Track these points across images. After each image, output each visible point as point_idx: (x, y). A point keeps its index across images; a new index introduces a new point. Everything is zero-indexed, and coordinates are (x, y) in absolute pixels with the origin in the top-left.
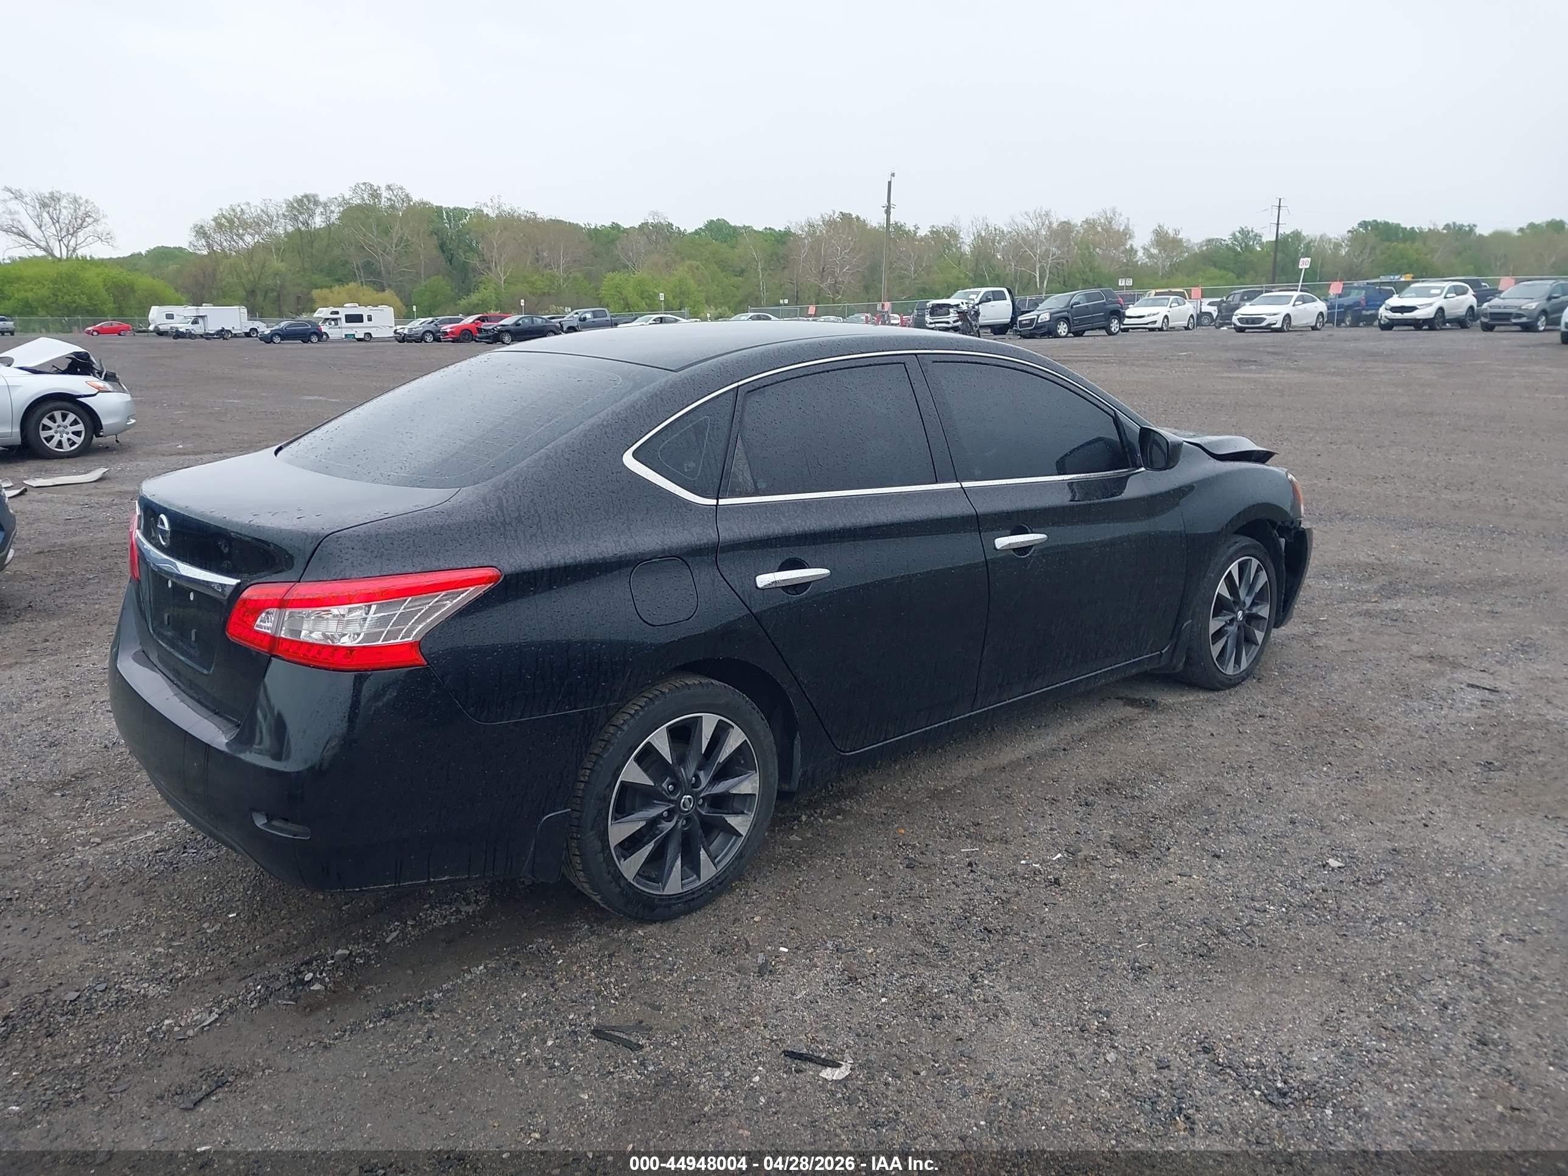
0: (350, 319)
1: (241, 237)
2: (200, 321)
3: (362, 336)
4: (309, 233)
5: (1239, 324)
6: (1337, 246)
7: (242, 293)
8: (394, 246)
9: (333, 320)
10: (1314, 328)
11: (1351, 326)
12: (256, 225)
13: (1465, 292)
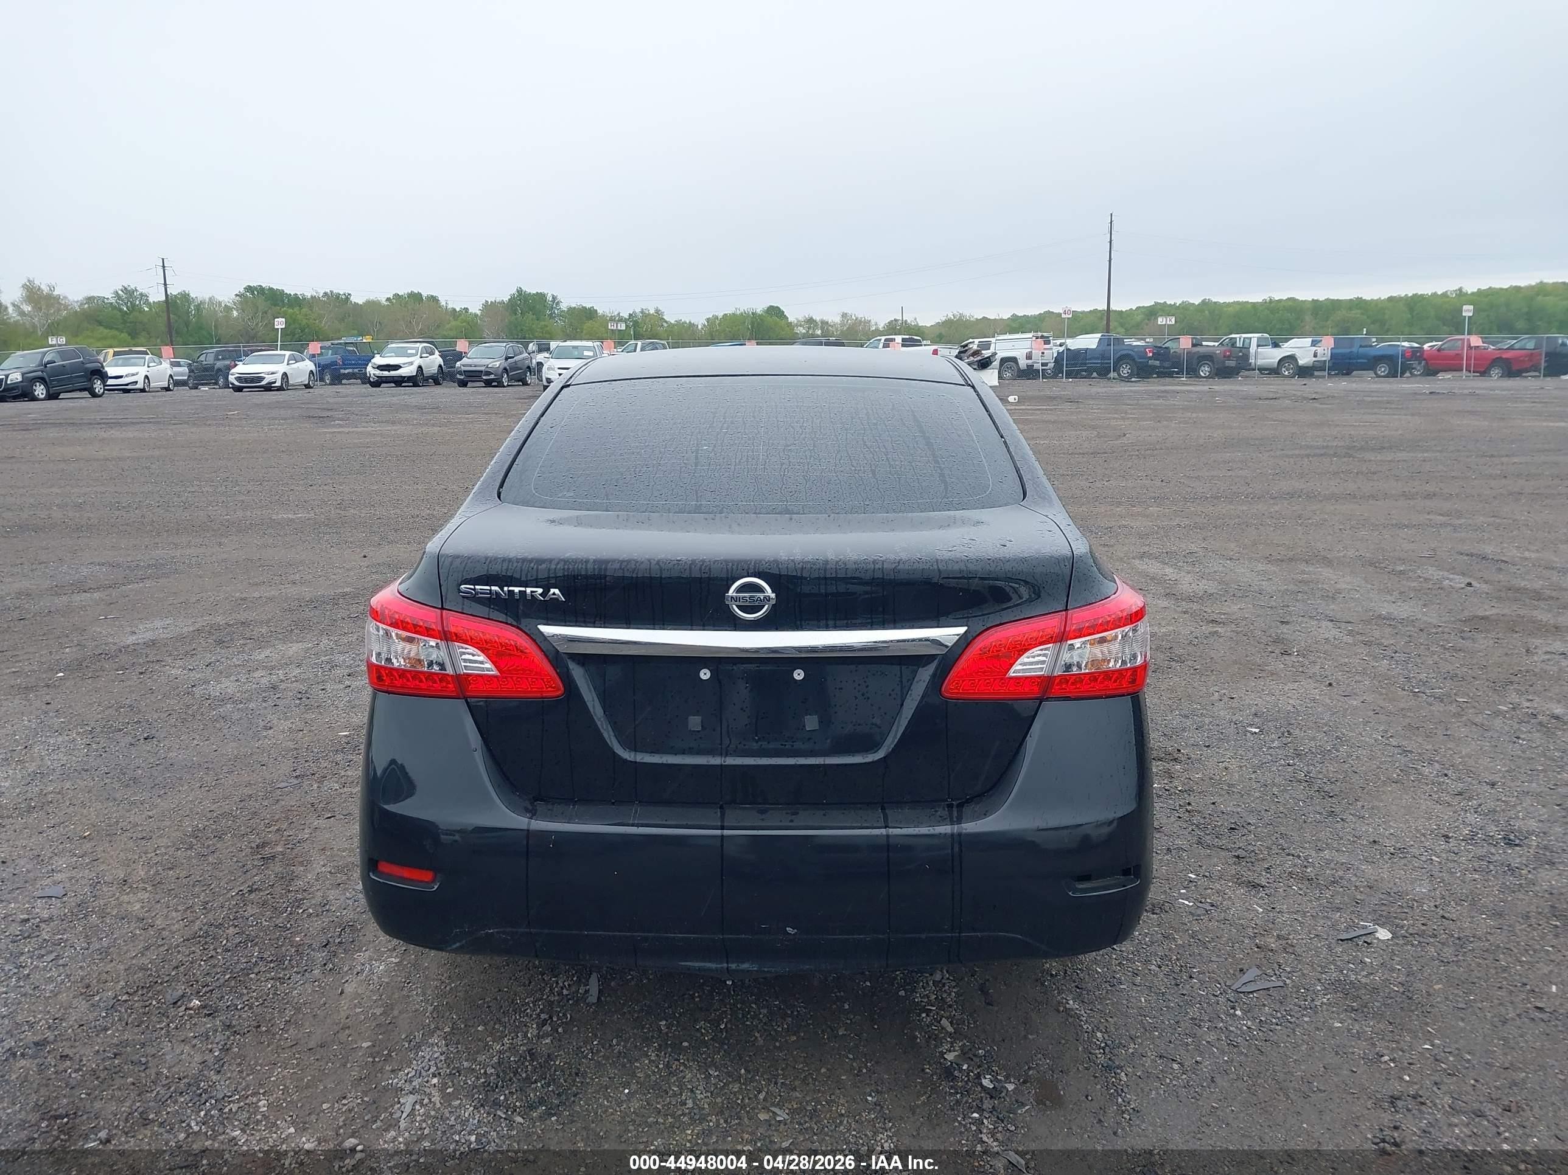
5: (237, 383)
6: (228, 309)
10: (307, 386)
11: (331, 384)
13: (432, 353)
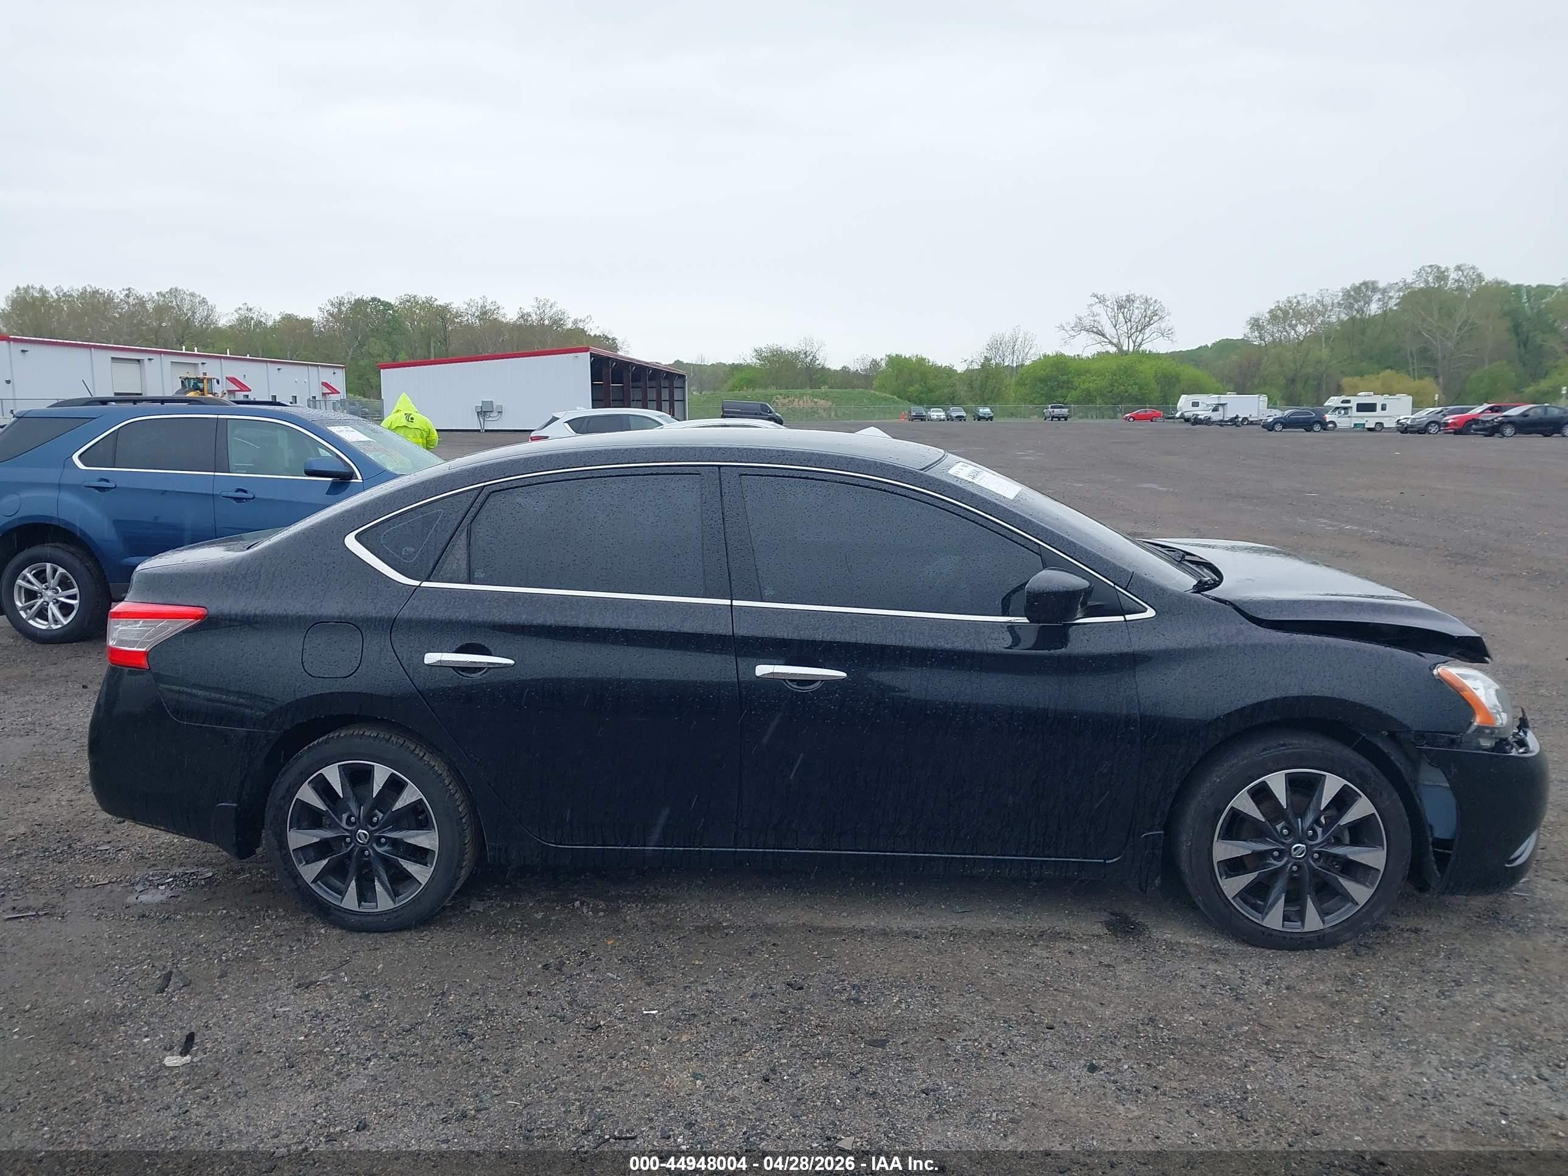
0: (1362, 407)
1: (1293, 327)
2: (1221, 408)
3: (1373, 426)
4: (1362, 320)
7: (1282, 381)
8: (1456, 330)
9: (1345, 408)
12: (1309, 315)
